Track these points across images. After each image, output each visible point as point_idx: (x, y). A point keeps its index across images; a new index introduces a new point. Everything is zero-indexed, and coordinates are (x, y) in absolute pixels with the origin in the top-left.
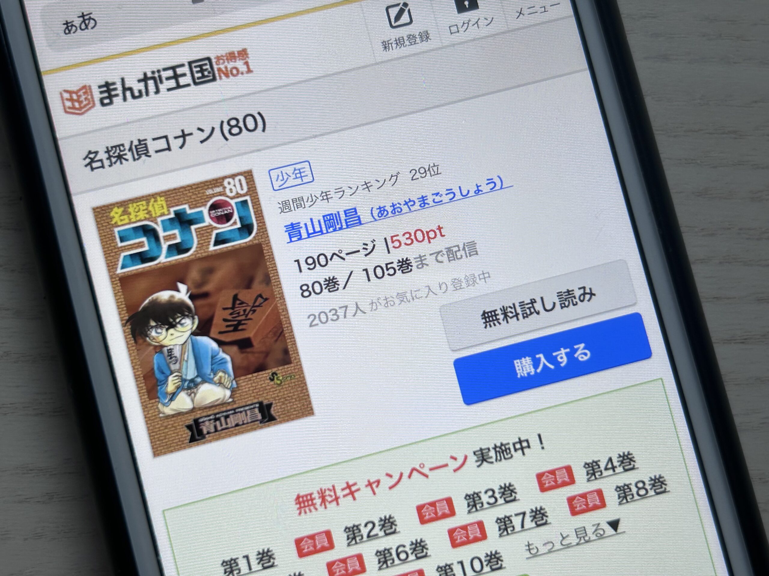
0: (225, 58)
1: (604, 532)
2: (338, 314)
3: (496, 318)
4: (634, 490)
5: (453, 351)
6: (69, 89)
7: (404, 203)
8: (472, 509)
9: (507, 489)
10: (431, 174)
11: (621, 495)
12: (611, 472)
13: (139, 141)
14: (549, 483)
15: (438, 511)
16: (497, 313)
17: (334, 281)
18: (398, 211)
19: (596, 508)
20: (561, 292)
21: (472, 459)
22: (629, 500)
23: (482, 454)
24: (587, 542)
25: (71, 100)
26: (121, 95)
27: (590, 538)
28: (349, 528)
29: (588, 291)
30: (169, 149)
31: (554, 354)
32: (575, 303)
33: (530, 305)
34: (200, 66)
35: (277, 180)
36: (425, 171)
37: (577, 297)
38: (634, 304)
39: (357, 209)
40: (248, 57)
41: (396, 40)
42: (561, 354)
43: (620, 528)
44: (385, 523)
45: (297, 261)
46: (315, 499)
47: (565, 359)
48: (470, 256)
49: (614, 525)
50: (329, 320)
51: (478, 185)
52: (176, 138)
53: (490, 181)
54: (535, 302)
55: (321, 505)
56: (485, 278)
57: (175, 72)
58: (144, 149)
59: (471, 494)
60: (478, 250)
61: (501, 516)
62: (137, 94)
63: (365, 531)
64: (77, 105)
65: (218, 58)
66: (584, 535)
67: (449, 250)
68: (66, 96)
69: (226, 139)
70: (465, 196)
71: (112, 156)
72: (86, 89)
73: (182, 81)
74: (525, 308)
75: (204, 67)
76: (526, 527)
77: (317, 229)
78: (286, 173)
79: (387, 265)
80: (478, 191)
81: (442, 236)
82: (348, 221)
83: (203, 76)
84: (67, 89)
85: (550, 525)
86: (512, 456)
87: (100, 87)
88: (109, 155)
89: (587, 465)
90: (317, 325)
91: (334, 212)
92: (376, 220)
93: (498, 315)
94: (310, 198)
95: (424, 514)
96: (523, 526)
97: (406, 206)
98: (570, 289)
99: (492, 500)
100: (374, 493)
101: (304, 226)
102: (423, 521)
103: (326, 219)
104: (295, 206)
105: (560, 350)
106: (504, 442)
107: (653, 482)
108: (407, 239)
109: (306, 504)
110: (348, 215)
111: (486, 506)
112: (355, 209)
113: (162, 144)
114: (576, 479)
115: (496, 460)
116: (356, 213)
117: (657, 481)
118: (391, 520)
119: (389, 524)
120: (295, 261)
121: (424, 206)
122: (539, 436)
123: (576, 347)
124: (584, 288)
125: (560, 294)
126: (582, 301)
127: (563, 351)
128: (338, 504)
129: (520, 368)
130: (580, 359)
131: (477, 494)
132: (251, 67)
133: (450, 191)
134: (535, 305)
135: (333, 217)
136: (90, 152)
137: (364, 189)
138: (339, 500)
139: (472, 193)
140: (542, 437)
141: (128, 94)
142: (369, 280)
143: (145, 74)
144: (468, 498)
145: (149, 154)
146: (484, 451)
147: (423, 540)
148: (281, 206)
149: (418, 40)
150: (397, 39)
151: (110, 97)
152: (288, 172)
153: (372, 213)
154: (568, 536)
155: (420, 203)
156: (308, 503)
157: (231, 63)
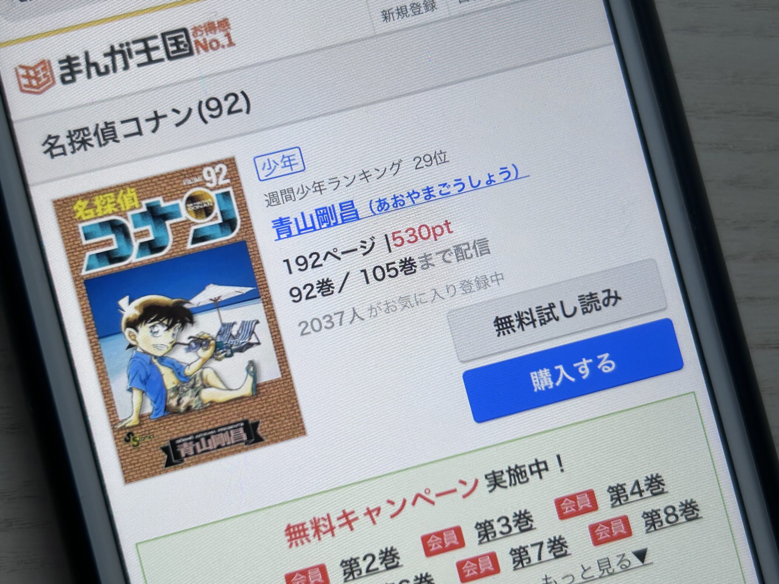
0: (203, 29)
1: (630, 563)
2: (333, 320)
3: (510, 324)
4: (663, 516)
5: (462, 361)
6: (26, 64)
7: (407, 195)
8: (483, 539)
9: (522, 517)
10: (437, 162)
11: (649, 522)
12: (637, 497)
13: (106, 124)
14: (569, 509)
15: (446, 542)
16: (511, 319)
17: (329, 283)
18: (400, 204)
19: (621, 536)
20: (583, 296)
21: (484, 483)
22: (657, 528)
23: (495, 477)
24: (611, 574)
25: (28, 76)
26: (85, 70)
27: (614, 570)
28: (346, 562)
29: (613, 294)
30: (140, 133)
31: (575, 365)
32: (598, 308)
33: (549, 311)
34: (175, 38)
35: (263, 169)
36: (431, 158)
37: (601, 301)
38: (664, 309)
39: (354, 202)
40: (230, 28)
41: (398, 10)
42: (583, 365)
43: (648, 560)
44: (386, 556)
45: (287, 261)
46: (307, 529)
47: (587, 371)
48: (482, 255)
49: (641, 555)
50: (323, 328)
51: (491, 175)
52: (148, 120)
53: (504, 170)
54: (554, 307)
55: (314, 536)
56: (497, 280)
57: (146, 45)
58: (112, 133)
59: (482, 523)
60: (490, 248)
61: (516, 547)
62: (103, 70)
63: (363, 565)
64: (34, 82)
65: (196, 29)
66: (608, 566)
67: (458, 248)
68: (22, 72)
69: (205, 122)
70: (475, 187)
71: (75, 141)
72: (45, 64)
73: (155, 55)
74: (542, 313)
75: (180, 40)
76: (543, 558)
77: (309, 224)
78: (274, 161)
79: (388, 265)
80: (490, 182)
81: (450, 232)
82: (343, 215)
83: (179, 50)
84: (23, 64)
85: (569, 557)
86: (528, 479)
87: (61, 62)
88: (71, 139)
89: (611, 489)
90: (309, 333)
91: (328, 205)
92: (375, 214)
93: (512, 321)
94: (301, 188)
95: (429, 545)
96: (540, 558)
97: (409, 198)
98: (593, 292)
99: (506, 529)
100: (374, 522)
101: (294, 222)
102: (429, 553)
103: (319, 213)
104: (284, 198)
105: (581, 361)
106: (519, 465)
107: (684, 507)
108: (410, 236)
109: (298, 535)
110: (344, 208)
111: (499, 535)
112: (352, 201)
113: (132, 127)
114: (599, 506)
115: (510, 485)
116: (353, 207)
117: (688, 506)
118: (393, 553)
119: (391, 557)
120: (284, 261)
121: (430, 198)
122: (558, 457)
123: (599, 357)
124: (609, 291)
125: (581, 298)
126: (606, 305)
127: (585, 362)
128: (333, 535)
129: (537, 381)
130: (604, 370)
131: (489, 522)
132: (233, 41)
133: (458, 182)
134: (554, 310)
135: (327, 211)
136: (50, 137)
137: (361, 179)
138: (335, 530)
139: (483, 184)
140: (561, 457)
141: (93, 70)
142: (368, 282)
143: (112, 47)
144: (479, 527)
145: (117, 139)
146: (497, 475)
147: (429, 574)
148: (268, 198)
149: (423, 9)
150: (399, 8)
151: (73, 73)
152: (276, 161)
153: (371, 207)
154: (590, 568)
155: (425, 195)
156: (300, 533)
157: (210, 35)
